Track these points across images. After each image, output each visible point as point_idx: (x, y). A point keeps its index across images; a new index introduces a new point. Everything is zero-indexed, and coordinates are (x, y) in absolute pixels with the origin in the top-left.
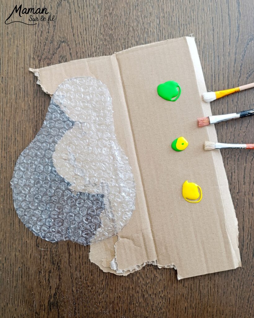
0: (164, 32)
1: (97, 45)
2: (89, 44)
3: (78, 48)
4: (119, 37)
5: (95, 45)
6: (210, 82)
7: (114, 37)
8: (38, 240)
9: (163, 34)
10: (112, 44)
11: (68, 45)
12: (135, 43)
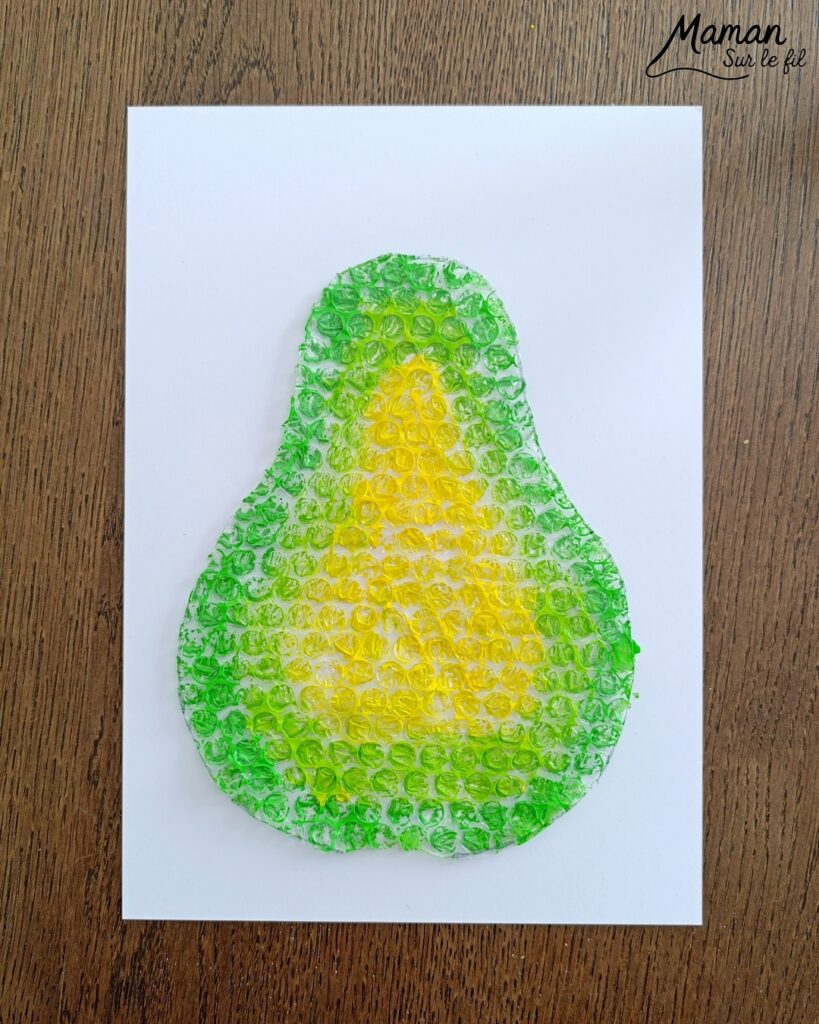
0: (620, 68)
1: (375, 90)
2: (349, 81)
3: (305, 91)
4: (458, 68)
5: (369, 88)
6: (766, 267)
7: (440, 68)
8: (95, 761)
9: (617, 73)
10: (431, 91)
11: (272, 79)
12: (511, 96)
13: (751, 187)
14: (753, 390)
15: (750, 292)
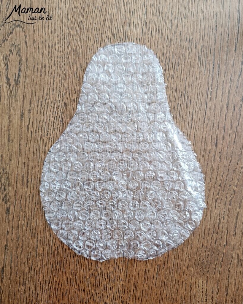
0: (151, 25)
1: (62, 35)
2: (52, 32)
3: (36, 35)
4: (91, 26)
5: (59, 34)
6: (205, 98)
7: (85, 26)
9: (149, 27)
10: (82, 35)
11: (24, 31)
12: (111, 36)
13: (199, 69)
14: (200, 143)
15: (199, 107)
